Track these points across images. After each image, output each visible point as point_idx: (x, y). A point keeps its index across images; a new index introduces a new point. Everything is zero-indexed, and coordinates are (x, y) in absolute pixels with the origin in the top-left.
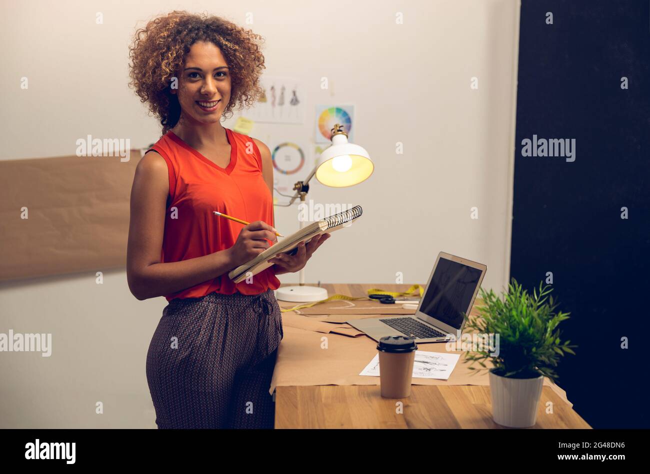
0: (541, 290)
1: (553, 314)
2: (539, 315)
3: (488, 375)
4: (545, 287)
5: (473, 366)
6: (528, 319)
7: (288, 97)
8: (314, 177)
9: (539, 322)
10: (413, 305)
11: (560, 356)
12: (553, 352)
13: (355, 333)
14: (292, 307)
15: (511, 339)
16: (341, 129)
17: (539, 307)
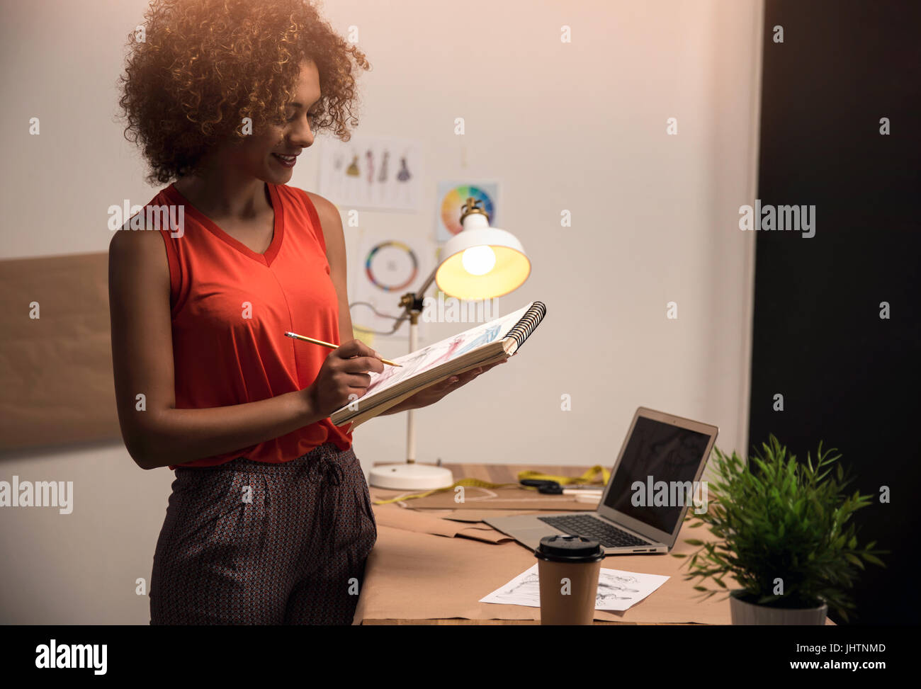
0: (819, 455)
1: (844, 496)
2: (818, 497)
3: (728, 601)
4: (830, 451)
5: (703, 584)
6: (799, 503)
7: (394, 168)
8: (433, 285)
9: (820, 508)
10: (593, 496)
11: (857, 568)
12: (844, 563)
13: (496, 537)
14: (392, 497)
15: (771, 537)
16: (478, 205)
17: (819, 484)
